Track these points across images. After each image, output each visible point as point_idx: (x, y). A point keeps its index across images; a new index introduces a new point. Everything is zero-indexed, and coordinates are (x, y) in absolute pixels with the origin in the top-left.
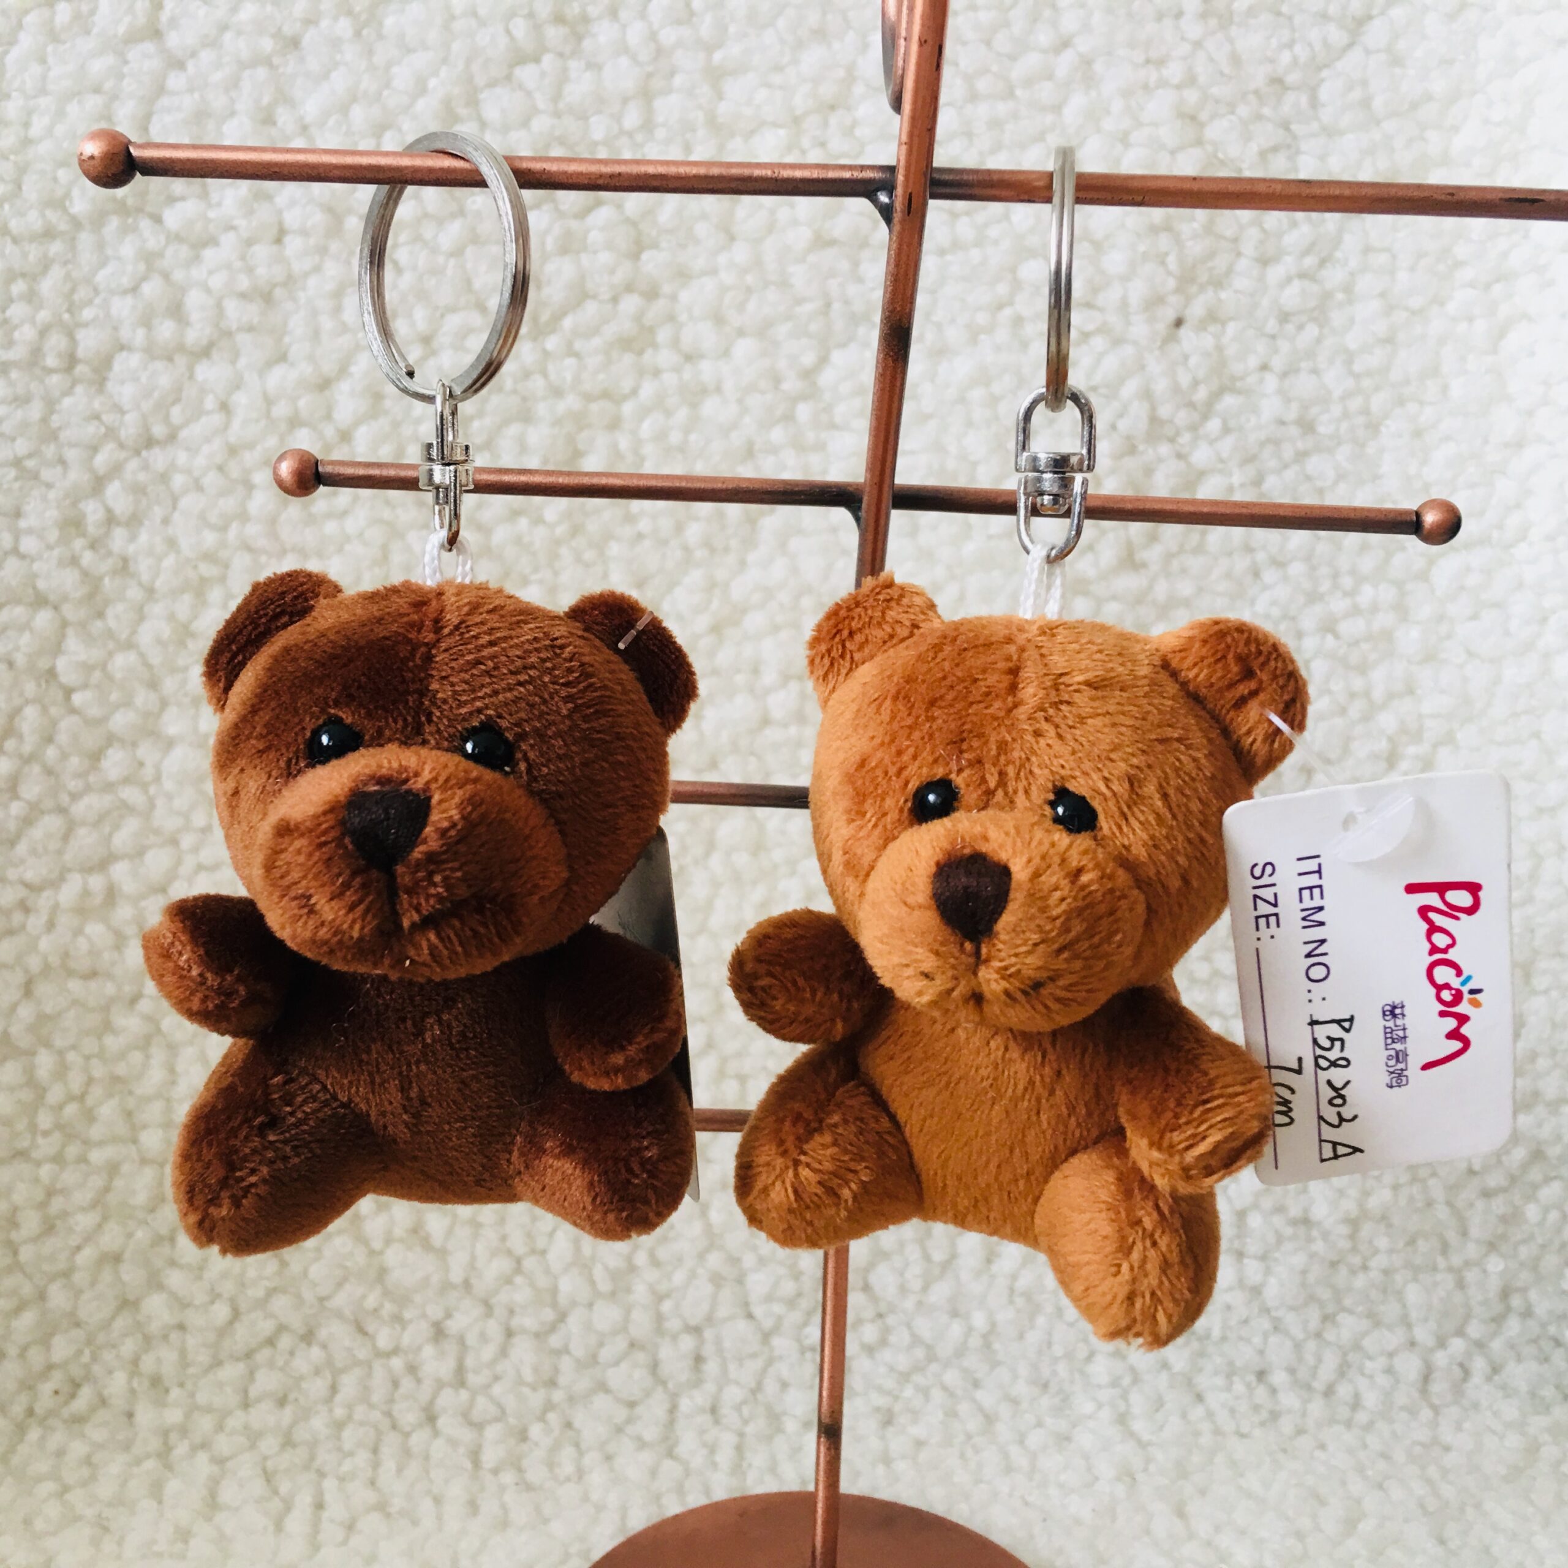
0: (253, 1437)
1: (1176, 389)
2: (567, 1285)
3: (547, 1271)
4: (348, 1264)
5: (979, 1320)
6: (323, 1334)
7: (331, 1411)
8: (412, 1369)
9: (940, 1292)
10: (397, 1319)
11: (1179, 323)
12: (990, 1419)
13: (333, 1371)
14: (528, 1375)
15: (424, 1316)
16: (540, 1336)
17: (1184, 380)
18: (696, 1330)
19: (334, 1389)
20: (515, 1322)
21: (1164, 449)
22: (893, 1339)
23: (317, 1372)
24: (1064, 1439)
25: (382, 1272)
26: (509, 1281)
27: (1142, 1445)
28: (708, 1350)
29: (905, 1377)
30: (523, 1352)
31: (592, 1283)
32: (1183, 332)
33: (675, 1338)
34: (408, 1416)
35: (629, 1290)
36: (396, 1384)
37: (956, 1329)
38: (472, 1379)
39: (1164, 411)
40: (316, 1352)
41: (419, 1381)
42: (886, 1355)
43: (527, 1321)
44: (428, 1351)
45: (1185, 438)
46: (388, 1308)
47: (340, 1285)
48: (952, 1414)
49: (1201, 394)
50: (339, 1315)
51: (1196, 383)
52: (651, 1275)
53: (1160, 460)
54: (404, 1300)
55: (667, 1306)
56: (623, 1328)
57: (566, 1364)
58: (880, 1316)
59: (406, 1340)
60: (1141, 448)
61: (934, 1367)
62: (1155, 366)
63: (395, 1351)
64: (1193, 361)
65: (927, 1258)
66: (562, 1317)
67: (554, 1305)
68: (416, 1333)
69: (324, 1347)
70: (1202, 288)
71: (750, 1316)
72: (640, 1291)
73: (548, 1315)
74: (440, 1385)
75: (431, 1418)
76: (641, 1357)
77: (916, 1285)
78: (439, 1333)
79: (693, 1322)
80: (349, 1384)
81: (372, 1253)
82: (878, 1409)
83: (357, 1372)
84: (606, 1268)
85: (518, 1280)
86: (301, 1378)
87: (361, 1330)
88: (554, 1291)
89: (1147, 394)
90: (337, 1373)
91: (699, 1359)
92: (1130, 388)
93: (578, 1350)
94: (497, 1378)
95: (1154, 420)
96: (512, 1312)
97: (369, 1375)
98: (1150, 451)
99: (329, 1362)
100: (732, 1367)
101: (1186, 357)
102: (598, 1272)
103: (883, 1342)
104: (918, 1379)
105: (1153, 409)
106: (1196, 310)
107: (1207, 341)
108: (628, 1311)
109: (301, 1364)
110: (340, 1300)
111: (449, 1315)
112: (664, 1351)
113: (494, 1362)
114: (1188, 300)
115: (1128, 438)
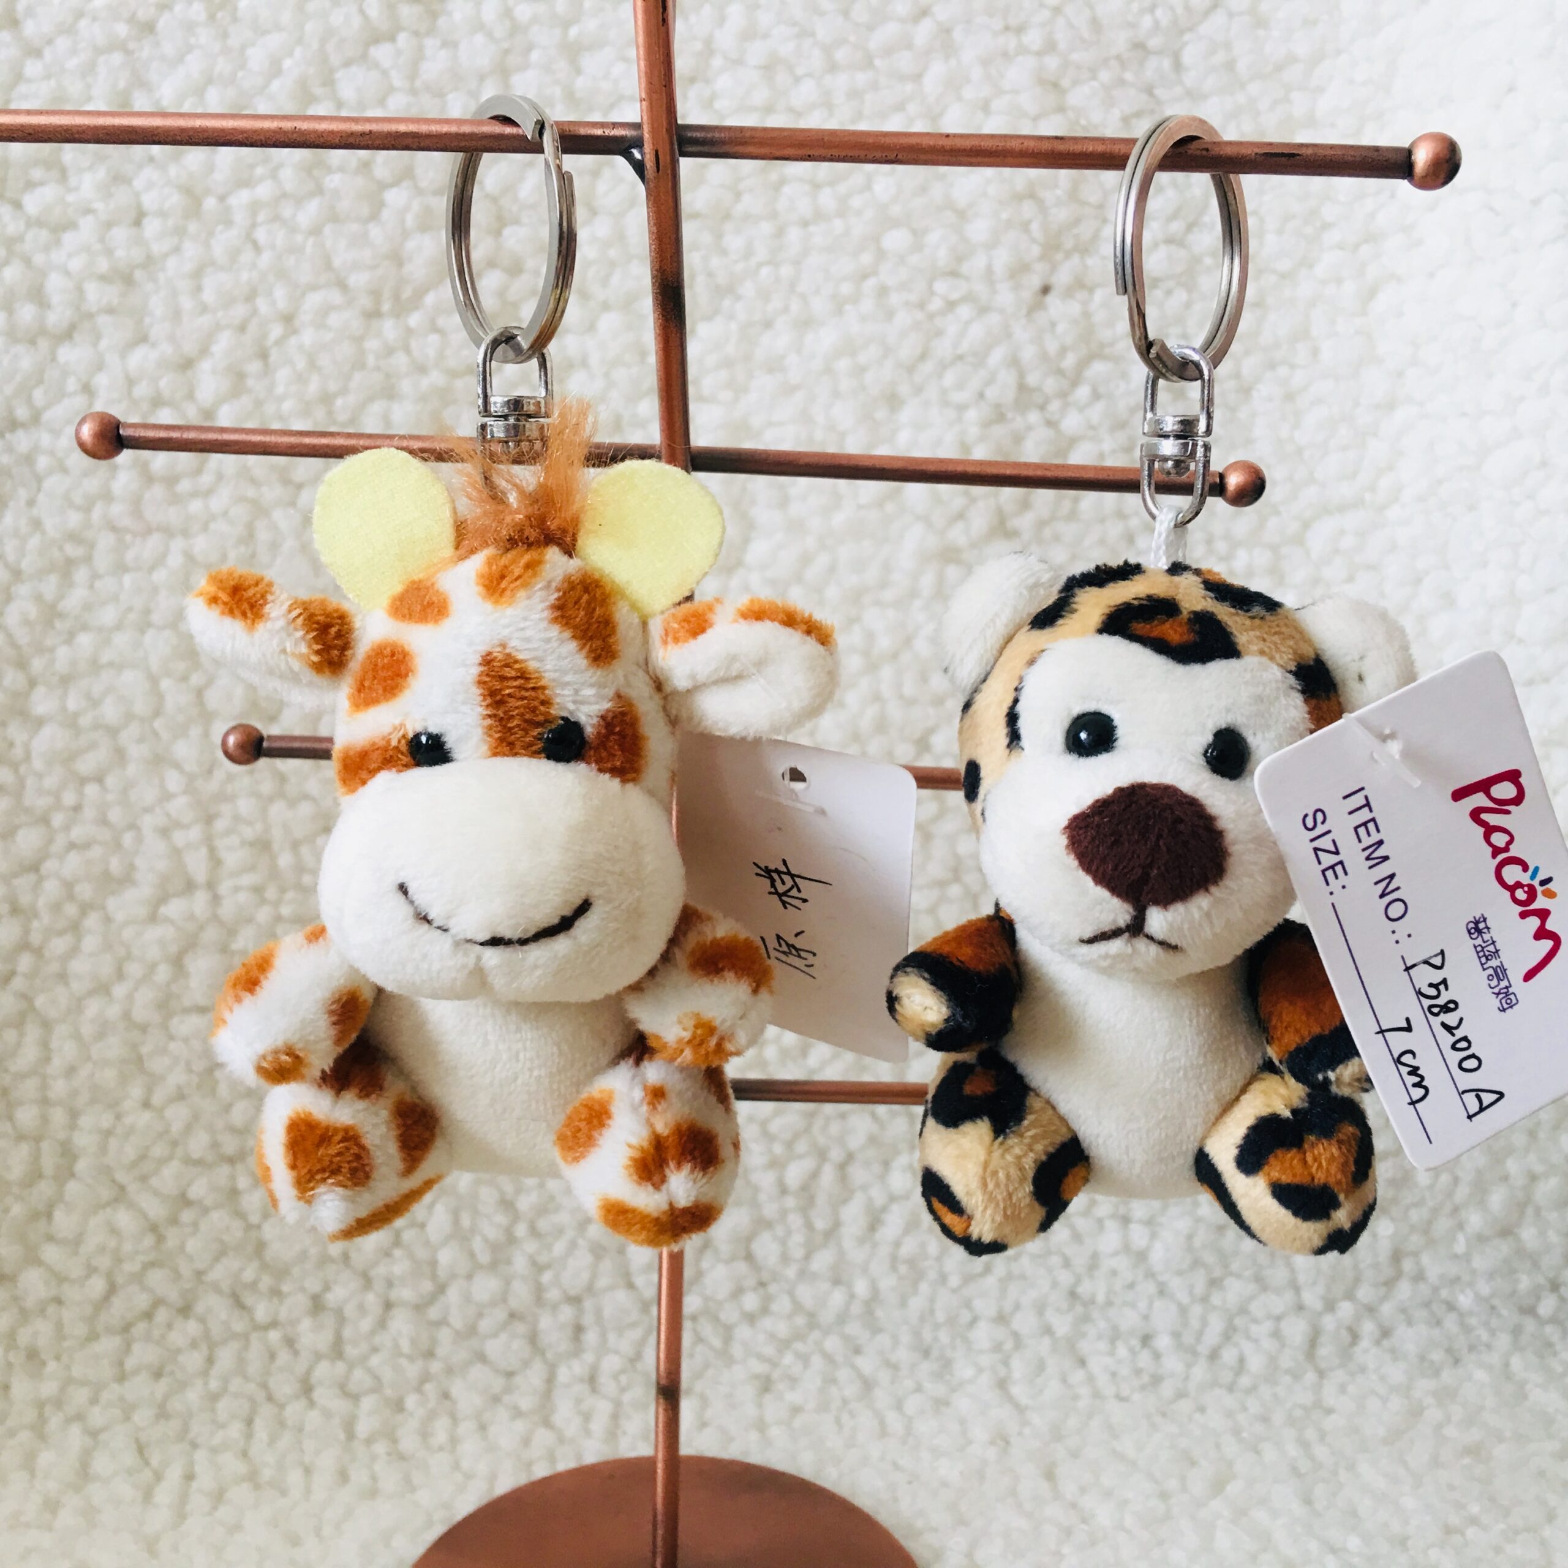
0: (128, 1410)
1: (1044, 357)
2: (446, 1257)
3: (427, 1243)
4: (226, 1238)
5: (861, 1288)
6: (199, 1308)
7: (206, 1384)
8: (290, 1342)
9: (822, 1261)
10: (276, 1293)
11: (1046, 290)
12: (868, 1385)
13: (210, 1344)
14: (405, 1346)
15: (302, 1289)
16: (419, 1308)
17: (1052, 347)
18: (575, 1300)
19: (210, 1361)
20: (394, 1295)
21: (1034, 417)
22: (774, 1307)
23: (194, 1345)
24: (940, 1404)
25: (260, 1247)
26: (387, 1254)
27: (1020, 1409)
28: (588, 1320)
29: (784, 1345)
30: (401, 1324)
31: (472, 1255)
32: (1051, 299)
33: (555, 1307)
34: (284, 1386)
35: (509, 1262)
36: (272, 1356)
37: (838, 1297)
38: (351, 1351)
39: (1032, 379)
40: (192, 1327)
41: (296, 1353)
42: (767, 1323)
43: (405, 1293)
44: (306, 1324)
45: (1054, 406)
46: (266, 1281)
47: (217, 1259)
48: (830, 1380)
49: (1069, 362)
50: (216, 1288)
51: (1063, 351)
52: (531, 1246)
53: (1029, 428)
54: (281, 1273)
55: (546, 1277)
56: (503, 1298)
57: (444, 1335)
58: (762, 1284)
59: (283, 1314)
60: (1010, 415)
61: (816, 1335)
62: (1022, 333)
63: (274, 1324)
64: (1060, 328)
65: (809, 1226)
66: (441, 1289)
67: (434, 1277)
68: (295, 1304)
69: (202, 1320)
70: (1068, 255)
71: (631, 1286)
72: (520, 1263)
73: (427, 1286)
74: (318, 1357)
75: (307, 1389)
76: (521, 1328)
77: (798, 1253)
78: (317, 1305)
79: (573, 1293)
80: (226, 1357)
81: (249, 1227)
82: (757, 1377)
83: (235, 1346)
84: (486, 1240)
85: (397, 1253)
86: (179, 1351)
87: (238, 1303)
88: (433, 1263)
89: (1014, 362)
90: (212, 1346)
91: (578, 1330)
92: (997, 356)
93: (457, 1321)
94: (375, 1350)
95: (1022, 387)
96: (390, 1284)
97: (246, 1347)
98: (1019, 419)
99: (207, 1335)
100: (612, 1337)
101: (1053, 325)
102: (477, 1244)
103: (765, 1310)
104: (799, 1346)
105: (1021, 375)
106: (1062, 277)
107: (1074, 308)
108: (508, 1282)
109: (176, 1338)
110: (217, 1273)
111: (327, 1288)
112: (545, 1322)
113: (373, 1332)
114: (1054, 268)
115: (998, 406)
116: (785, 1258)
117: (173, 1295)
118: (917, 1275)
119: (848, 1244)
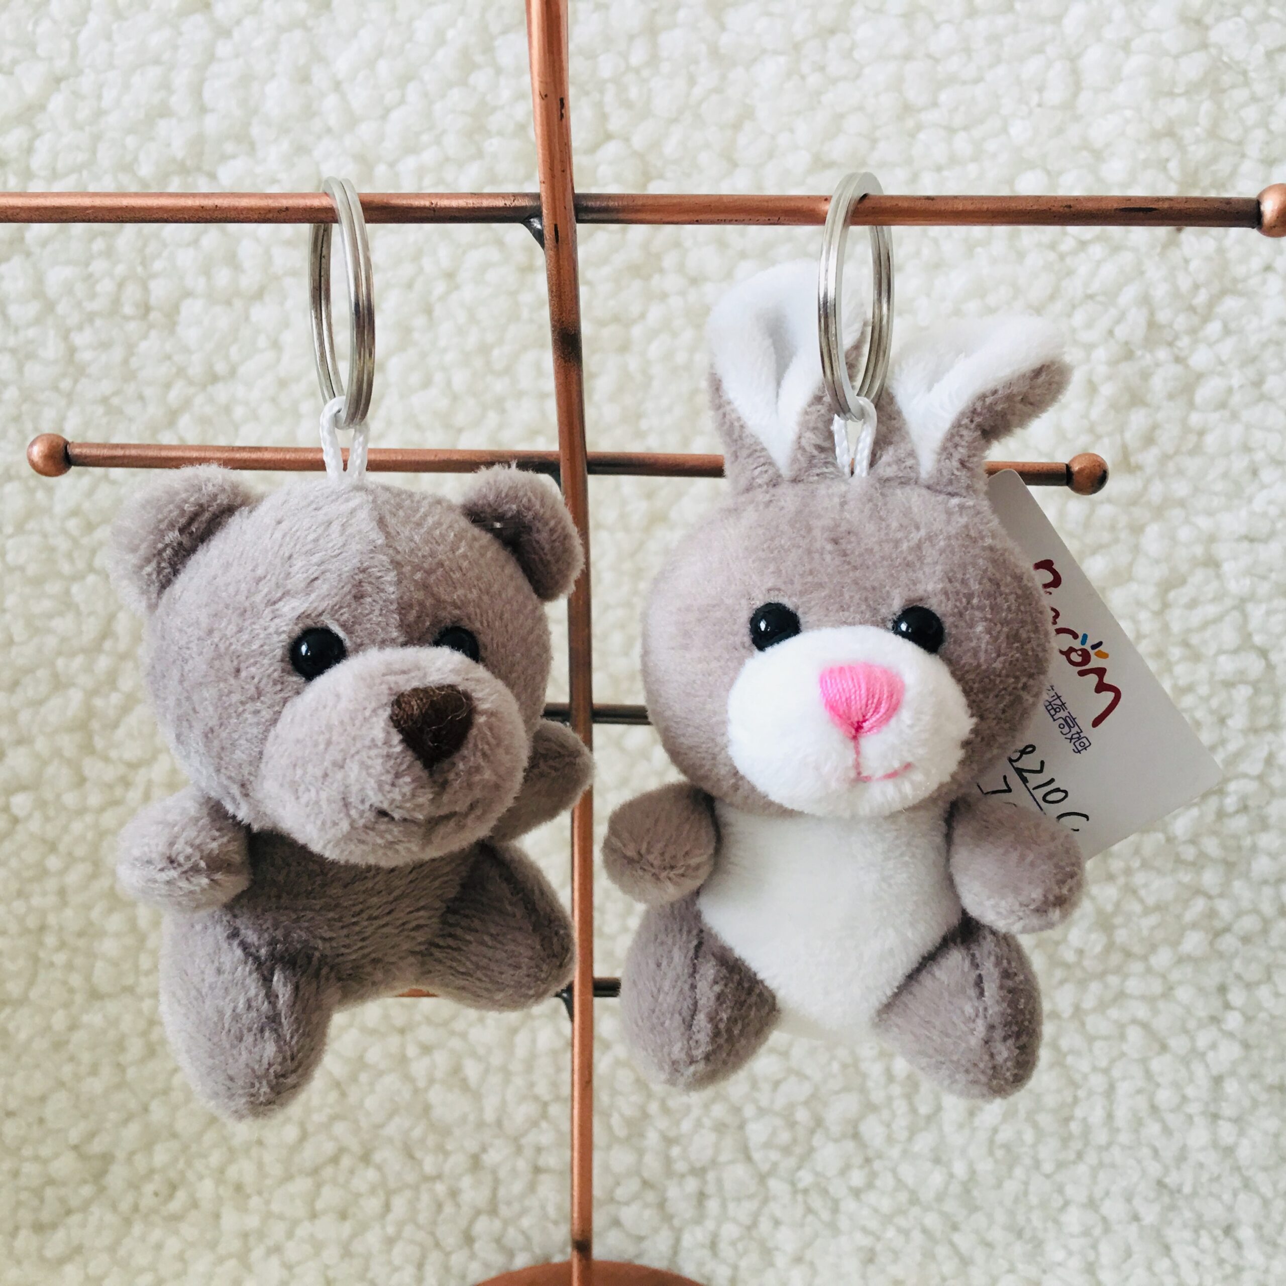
0: (318, 1248)
1: (1176, 294)
4: (397, 1099)
5: (960, 1169)
7: (384, 1228)
8: (454, 1194)
9: (924, 1142)
10: (440, 1149)
13: (386, 1191)
15: (463, 1148)
17: (1185, 284)
18: (699, 1172)
19: (387, 1207)
20: (542, 1161)
22: (879, 1183)
23: (373, 1191)
25: (427, 1108)
26: (536, 1125)
28: (711, 1189)
29: (887, 1219)
30: (548, 1190)
31: (610, 1129)
33: (682, 1178)
34: (449, 1236)
35: (642, 1136)
36: (439, 1208)
37: (938, 1177)
38: (504, 1210)
39: (1163, 316)
40: (371, 1174)
41: (458, 1206)
42: (872, 1198)
43: (551, 1160)
44: (467, 1180)
45: (1184, 342)
46: (433, 1139)
47: (391, 1116)
49: (1201, 298)
50: (390, 1140)
51: (1196, 287)
52: (662, 1122)
53: (1158, 365)
54: (445, 1131)
55: (675, 1151)
56: (637, 1169)
58: (868, 1161)
59: (448, 1168)
60: (1139, 353)
62: (1154, 271)
63: (439, 1177)
65: (913, 1110)
68: (457, 1161)
69: (379, 1168)
71: (749, 1159)
72: (652, 1138)
74: (477, 1212)
75: (469, 1240)
76: (651, 1196)
77: (903, 1135)
78: (475, 1163)
79: (698, 1165)
80: (400, 1204)
81: (417, 1090)
82: (861, 1249)
83: (408, 1194)
84: (622, 1117)
85: (544, 1124)
89: (1145, 300)
92: (1128, 295)
94: (525, 1212)
95: (1152, 324)
96: (538, 1151)
98: (1148, 356)
101: (1187, 261)
104: (901, 1221)
105: (1152, 313)
109: (360, 1183)
111: (484, 1149)
112: (673, 1191)
113: (524, 1195)
115: (1127, 343)
116: (890, 1140)
117: (354, 1145)
118: (1012, 1161)
119: (948, 1128)
